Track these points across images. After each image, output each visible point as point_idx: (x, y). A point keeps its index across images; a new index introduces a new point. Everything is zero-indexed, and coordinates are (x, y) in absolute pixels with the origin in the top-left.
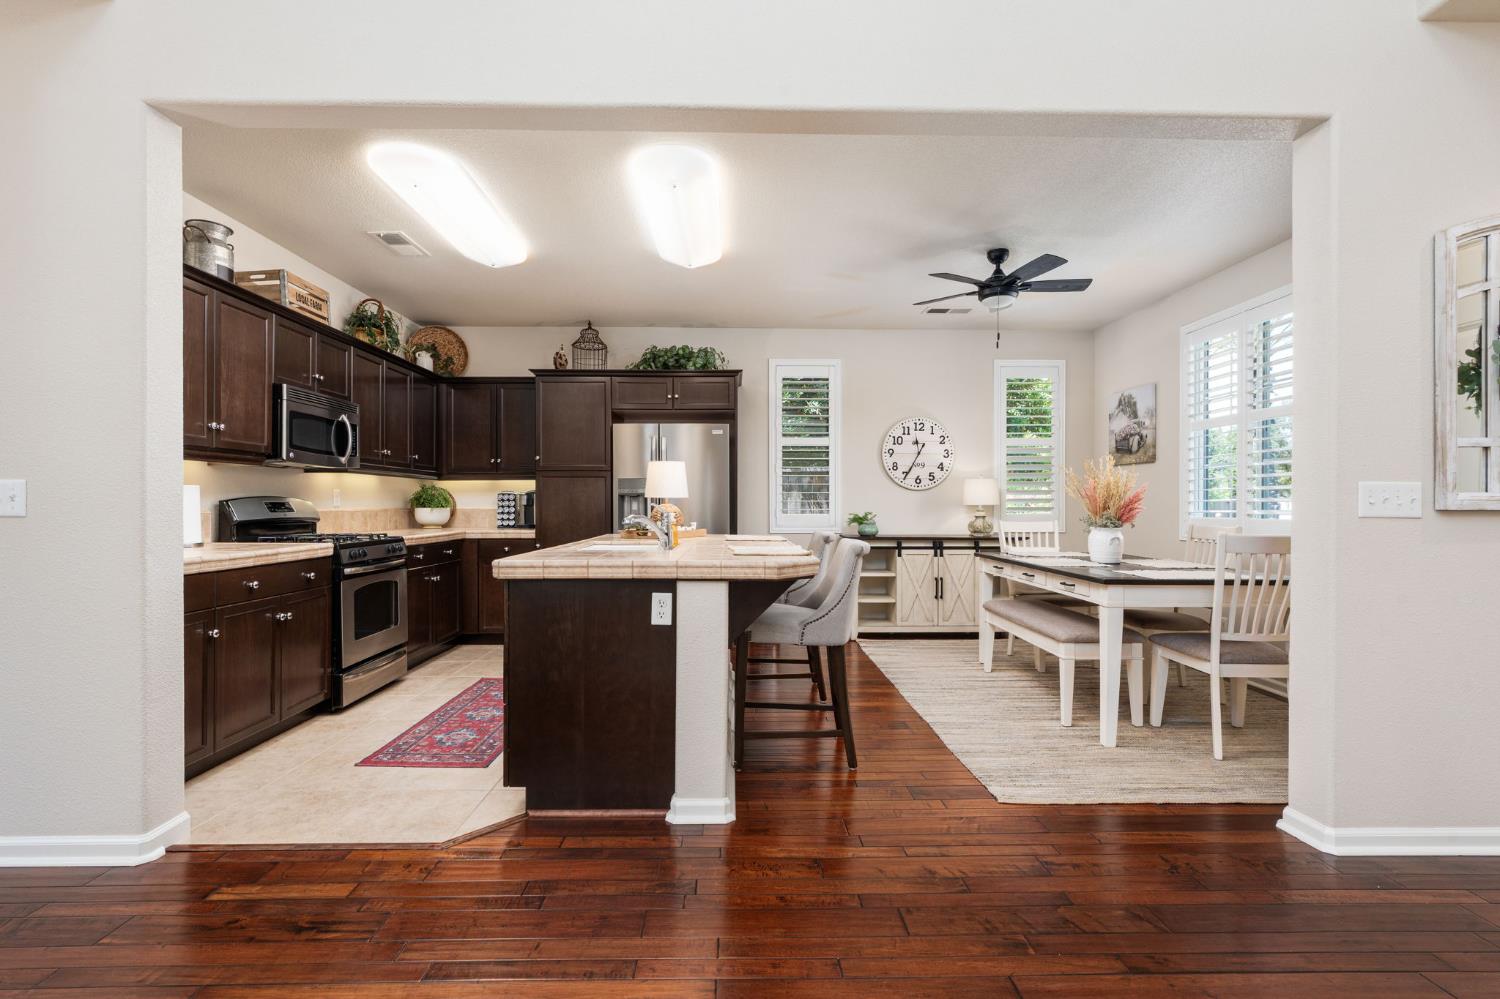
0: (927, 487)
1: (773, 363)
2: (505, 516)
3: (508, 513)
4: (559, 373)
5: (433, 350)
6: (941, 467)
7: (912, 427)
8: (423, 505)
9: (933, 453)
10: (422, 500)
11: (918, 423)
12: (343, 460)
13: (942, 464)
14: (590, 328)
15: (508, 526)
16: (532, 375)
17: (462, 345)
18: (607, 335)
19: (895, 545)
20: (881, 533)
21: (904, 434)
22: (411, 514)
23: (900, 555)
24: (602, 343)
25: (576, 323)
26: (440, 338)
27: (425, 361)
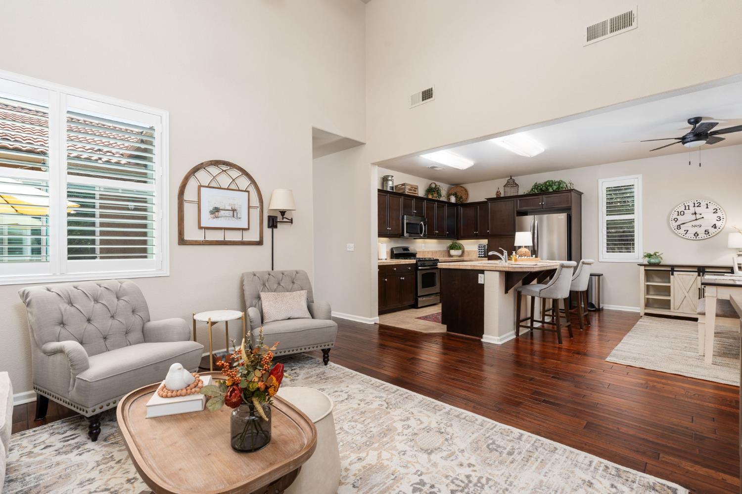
0: (703, 238)
1: (600, 181)
2: (481, 253)
3: (482, 252)
4: (498, 199)
5: (456, 195)
6: (715, 226)
7: (691, 205)
8: (452, 249)
9: (709, 219)
10: (452, 247)
11: (696, 203)
12: (422, 235)
13: (715, 225)
14: (511, 178)
15: (482, 257)
16: (486, 200)
17: (466, 191)
18: (518, 180)
19: (670, 269)
20: (663, 263)
21: (685, 209)
22: (449, 252)
23: (673, 274)
24: (516, 184)
25: (507, 177)
26: (458, 190)
27: (453, 200)
